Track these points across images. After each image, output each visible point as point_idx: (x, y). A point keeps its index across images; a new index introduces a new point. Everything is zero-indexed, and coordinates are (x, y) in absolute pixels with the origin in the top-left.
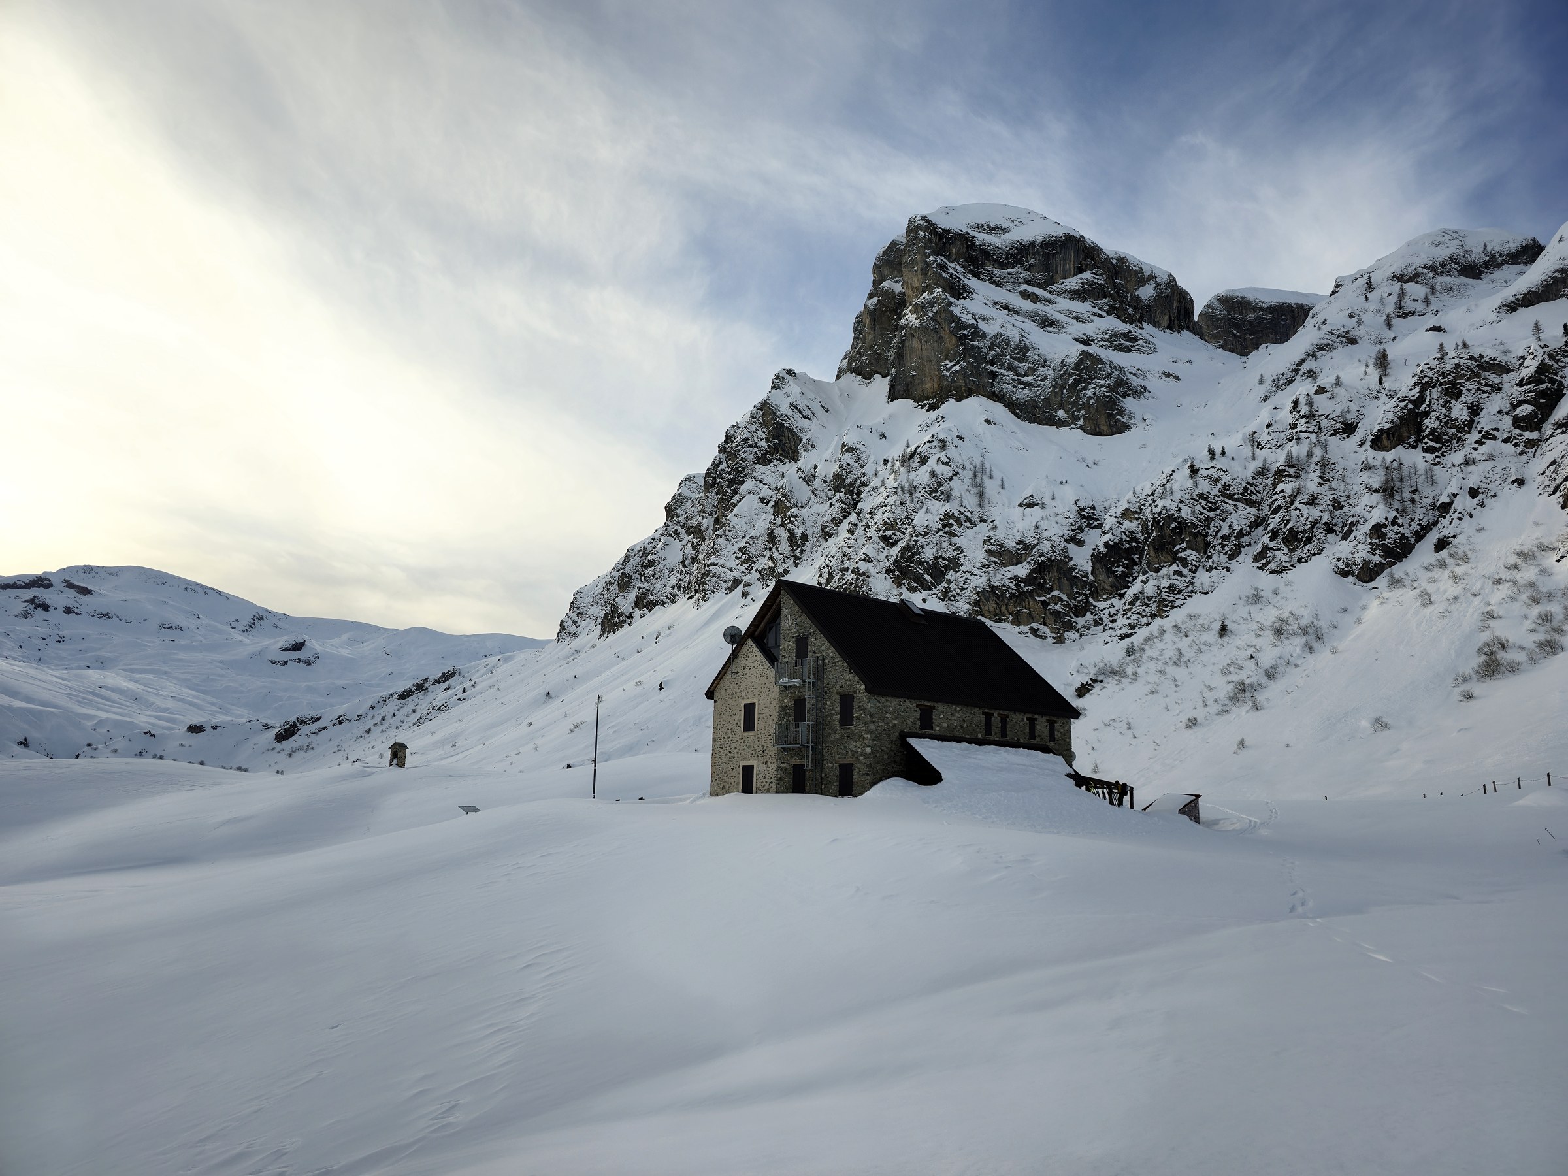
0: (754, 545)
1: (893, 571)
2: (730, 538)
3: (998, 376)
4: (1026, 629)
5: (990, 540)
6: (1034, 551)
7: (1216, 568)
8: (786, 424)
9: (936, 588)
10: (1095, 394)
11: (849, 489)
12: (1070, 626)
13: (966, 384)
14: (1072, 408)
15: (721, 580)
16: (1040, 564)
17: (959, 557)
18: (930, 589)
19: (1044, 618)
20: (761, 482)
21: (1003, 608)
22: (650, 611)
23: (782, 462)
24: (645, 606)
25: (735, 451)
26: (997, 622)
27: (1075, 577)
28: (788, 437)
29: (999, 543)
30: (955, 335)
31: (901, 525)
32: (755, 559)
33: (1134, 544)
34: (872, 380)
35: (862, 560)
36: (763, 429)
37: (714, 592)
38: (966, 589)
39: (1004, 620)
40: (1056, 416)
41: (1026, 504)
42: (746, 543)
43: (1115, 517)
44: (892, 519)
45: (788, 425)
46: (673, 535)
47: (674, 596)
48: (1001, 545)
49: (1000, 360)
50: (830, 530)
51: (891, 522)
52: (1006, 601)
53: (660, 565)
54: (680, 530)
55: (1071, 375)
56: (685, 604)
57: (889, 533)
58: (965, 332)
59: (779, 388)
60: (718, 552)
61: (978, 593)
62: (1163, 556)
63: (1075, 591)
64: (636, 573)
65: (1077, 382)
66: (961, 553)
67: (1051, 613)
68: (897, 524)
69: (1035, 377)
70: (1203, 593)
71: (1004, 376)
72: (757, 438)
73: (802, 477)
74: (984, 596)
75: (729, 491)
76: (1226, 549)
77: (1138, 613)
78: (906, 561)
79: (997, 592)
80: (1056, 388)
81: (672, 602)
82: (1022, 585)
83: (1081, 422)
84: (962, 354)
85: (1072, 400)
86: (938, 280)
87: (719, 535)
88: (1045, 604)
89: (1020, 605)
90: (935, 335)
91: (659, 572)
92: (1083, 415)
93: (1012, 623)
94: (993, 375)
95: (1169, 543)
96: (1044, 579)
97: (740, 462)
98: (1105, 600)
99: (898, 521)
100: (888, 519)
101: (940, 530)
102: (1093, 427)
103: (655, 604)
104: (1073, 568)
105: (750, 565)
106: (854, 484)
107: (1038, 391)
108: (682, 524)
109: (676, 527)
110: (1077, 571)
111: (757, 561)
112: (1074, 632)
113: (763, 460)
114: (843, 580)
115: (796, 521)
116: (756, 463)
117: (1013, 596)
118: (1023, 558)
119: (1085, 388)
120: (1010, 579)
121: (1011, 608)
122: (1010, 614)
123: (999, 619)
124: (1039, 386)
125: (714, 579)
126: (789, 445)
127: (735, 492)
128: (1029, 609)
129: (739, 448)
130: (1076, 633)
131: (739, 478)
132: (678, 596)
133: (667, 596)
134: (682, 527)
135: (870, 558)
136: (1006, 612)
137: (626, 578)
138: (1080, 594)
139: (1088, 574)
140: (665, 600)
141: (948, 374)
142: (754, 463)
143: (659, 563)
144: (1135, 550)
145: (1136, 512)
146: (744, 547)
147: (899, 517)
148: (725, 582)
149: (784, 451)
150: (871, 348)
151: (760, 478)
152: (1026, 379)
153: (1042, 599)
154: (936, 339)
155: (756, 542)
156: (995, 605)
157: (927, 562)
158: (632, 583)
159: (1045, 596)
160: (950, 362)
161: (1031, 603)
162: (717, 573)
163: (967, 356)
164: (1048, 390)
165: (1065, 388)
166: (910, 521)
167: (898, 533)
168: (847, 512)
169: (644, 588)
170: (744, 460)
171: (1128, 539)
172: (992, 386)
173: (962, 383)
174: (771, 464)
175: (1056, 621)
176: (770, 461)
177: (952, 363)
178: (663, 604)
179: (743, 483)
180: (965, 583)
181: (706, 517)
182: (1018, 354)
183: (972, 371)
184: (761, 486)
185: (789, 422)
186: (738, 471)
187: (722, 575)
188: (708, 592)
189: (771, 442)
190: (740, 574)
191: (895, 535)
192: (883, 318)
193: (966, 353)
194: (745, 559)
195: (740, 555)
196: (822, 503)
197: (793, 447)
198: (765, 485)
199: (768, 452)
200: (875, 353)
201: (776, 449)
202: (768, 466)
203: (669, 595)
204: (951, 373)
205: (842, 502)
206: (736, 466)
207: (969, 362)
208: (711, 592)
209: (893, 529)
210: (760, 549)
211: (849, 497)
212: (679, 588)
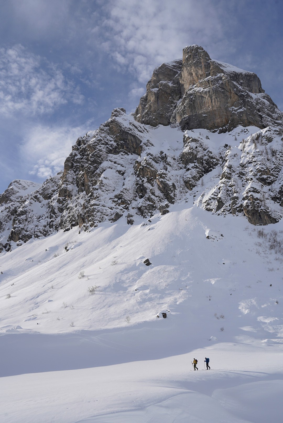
0: (127, 194)
1: (279, 199)
2: (105, 191)
3: (263, 117)
8: (130, 132)
11: (200, 161)
13: (248, 119)
15: (105, 215)
20: (115, 163)
22: (25, 242)
23: (126, 153)
24: (21, 239)
25: (94, 145)
28: (131, 140)
30: (237, 94)
31: (272, 172)
32: (129, 202)
34: (157, 127)
35: (252, 191)
36: (111, 136)
37: (100, 222)
42: (121, 192)
44: (265, 168)
45: (131, 133)
46: (34, 199)
47: (47, 232)
49: (262, 111)
50: (193, 183)
51: (265, 170)
53: (30, 214)
54: (39, 196)
56: (63, 235)
57: (265, 176)
58: (242, 93)
59: (118, 116)
60: (98, 197)
64: (4, 221)
68: (270, 171)
69: (282, 121)
71: (267, 118)
72: (107, 140)
73: (151, 158)
75: (92, 167)
81: (45, 235)
84: (242, 104)
86: (218, 70)
87: (95, 188)
90: (222, 95)
91: (30, 218)
94: (261, 117)
97: (98, 151)
99: (270, 170)
100: (262, 168)
103: (30, 237)
105: (126, 206)
106: (203, 158)
108: (40, 193)
109: (36, 194)
111: (131, 203)
113: (115, 151)
114: (236, 204)
115: (166, 177)
116: (108, 153)
125: (99, 214)
126: (131, 144)
127: (96, 168)
129: (96, 144)
131: (98, 160)
132: (50, 231)
133: (40, 232)
135: (257, 190)
140: (39, 234)
141: (236, 113)
142: (107, 153)
143: (29, 212)
146: (120, 195)
147: (270, 167)
148: (107, 215)
149: (128, 148)
150: (155, 112)
151: (114, 161)
152: (277, 121)
154: (223, 96)
155: (128, 192)
158: (2, 227)
160: (236, 107)
162: (101, 210)
166: (279, 170)
167: (272, 177)
168: (201, 174)
169: (20, 227)
170: (100, 150)
172: (262, 122)
173: (245, 118)
174: (120, 154)
176: (119, 153)
177: (237, 108)
178: (37, 236)
179: (101, 163)
181: (70, 184)
182: (271, 109)
183: (250, 113)
184: (116, 165)
185: (132, 131)
186: (98, 156)
187: (105, 211)
188: (96, 221)
189: (119, 142)
190: (119, 211)
191: (270, 178)
192: (163, 97)
193: (245, 103)
194: (121, 202)
195: (116, 199)
196: (176, 170)
197: (135, 145)
198: (119, 164)
199: (116, 148)
200: (159, 114)
201: (122, 146)
202: (118, 155)
203: (42, 231)
204: (238, 112)
205: (197, 167)
206: (96, 153)
207: (248, 108)
208: (98, 221)
209: (267, 174)
210: (131, 196)
211: (201, 165)
212: (51, 226)
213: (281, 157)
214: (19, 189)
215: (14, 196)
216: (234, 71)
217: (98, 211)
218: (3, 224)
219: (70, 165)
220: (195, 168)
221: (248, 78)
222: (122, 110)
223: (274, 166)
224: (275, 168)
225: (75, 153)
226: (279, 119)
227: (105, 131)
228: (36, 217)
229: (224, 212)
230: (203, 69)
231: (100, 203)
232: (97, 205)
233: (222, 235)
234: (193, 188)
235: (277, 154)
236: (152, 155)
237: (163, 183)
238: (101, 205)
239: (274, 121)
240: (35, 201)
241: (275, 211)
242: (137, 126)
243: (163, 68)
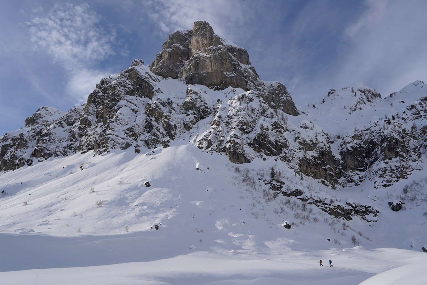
0: (137, 128)
1: (253, 145)
2: (119, 124)
3: (248, 83)
4: (320, 181)
5: (299, 138)
6: (317, 146)
7: (417, 160)
8: (145, 80)
9: (278, 155)
10: (287, 99)
11: (198, 109)
12: (337, 182)
13: (237, 82)
14: (278, 102)
15: (117, 143)
16: (322, 152)
17: (286, 143)
18: (276, 156)
19: (326, 177)
20: (130, 102)
21: (309, 169)
22: (46, 159)
23: (140, 96)
24: (42, 156)
25: (115, 86)
26: (307, 176)
27: (335, 160)
28: (146, 86)
29: (303, 140)
30: (231, 63)
31: (251, 124)
32: (138, 135)
33: (362, 149)
34: (167, 78)
35: (234, 137)
36: (129, 81)
37: (113, 148)
38: (294, 158)
39: (309, 175)
40: (271, 104)
41: (304, 127)
42: (133, 126)
43: (350, 137)
44: (246, 121)
45: (146, 81)
46: (58, 124)
47: (66, 152)
48: (304, 141)
49: (248, 78)
50: (190, 125)
51: (245, 122)
52: (311, 166)
53: (53, 136)
54: (63, 122)
55: (276, 90)
56: (79, 156)
57: (245, 127)
58: (235, 63)
59: (137, 66)
60: (113, 129)
61: (300, 160)
62: (391, 153)
63: (335, 166)
64: (29, 140)
65: (279, 93)
66: (287, 141)
67: (329, 175)
69: (261, 88)
70: (418, 170)
71: (251, 84)
72: (126, 84)
73: (160, 103)
74: (303, 162)
75: (111, 103)
76: (416, 154)
77: (390, 176)
78: (262, 140)
79: (308, 161)
80: (270, 94)
81: (64, 155)
82: (317, 160)
83: (282, 108)
84: (234, 71)
85: (278, 99)
86: (219, 43)
87: (112, 121)
88: (326, 170)
89: (316, 169)
90: (220, 61)
91: (53, 139)
92: (283, 106)
93: (313, 177)
94: (246, 82)
95: (394, 148)
96: (324, 159)
97: (118, 92)
98: (351, 172)
99: (249, 122)
101: (273, 129)
102: (287, 111)
103: (50, 155)
104: (334, 156)
105: (135, 138)
106: (200, 108)
107: (263, 93)
108: (64, 119)
109: (60, 120)
110: (335, 158)
111: (139, 136)
112: (338, 185)
113: (131, 93)
114: (221, 146)
115: (170, 118)
116: (126, 94)
117: (314, 164)
118: (313, 149)
119: (281, 96)
120: (311, 156)
121: (312, 170)
122: (312, 173)
123: (308, 174)
124: (263, 91)
125: (112, 142)
126: (145, 90)
127: (114, 105)
128: (319, 171)
129: (116, 85)
130: (340, 185)
131: (117, 99)
132: (69, 152)
133: (61, 152)
134: (64, 121)
135: (238, 137)
136: (310, 172)
137: (24, 141)
138: (337, 168)
139: (339, 160)
140: (59, 153)
141: (229, 76)
142: (125, 94)
143: (53, 135)
144: (363, 151)
145: (359, 136)
146: (131, 128)
147: (249, 121)
148: (119, 144)
149: (142, 92)
150: (167, 67)
151: (130, 101)
152: (257, 87)
153: (325, 168)
155: (138, 127)
156: (306, 168)
157: (273, 143)
158: (27, 145)
159: (325, 167)
160: (229, 72)
161: (320, 169)
162: (114, 139)
163: (237, 72)
164: (267, 94)
165: (273, 94)
166: (255, 123)
167: (250, 128)
168: (198, 119)
169: (42, 146)
170: (120, 91)
171: (359, 147)
172: (247, 86)
173: (235, 81)
174: (135, 96)
175: (331, 179)
176: (134, 95)
178: (57, 156)
179: (119, 101)
180: (293, 155)
181: (91, 115)
182: (254, 77)
183: (239, 78)
184: (131, 104)
185: (147, 79)
186: (117, 96)
187: (117, 140)
188: (109, 148)
189: (135, 86)
190: (130, 141)
191: (248, 128)
192: (175, 56)
193: (236, 70)
194: (132, 134)
195: (128, 132)
196: (179, 114)
197: (148, 90)
198: (133, 104)
199: (132, 91)
200: (170, 69)
201: (138, 90)
202: (133, 97)
203: (62, 151)
204: (230, 76)
205: (195, 114)
206: (115, 93)
207: (238, 74)
208: (111, 148)
209: (247, 126)
210: (141, 131)
211: (198, 113)
212: (70, 148)
213: (258, 114)
214: (46, 114)
215: (41, 120)
216: (230, 45)
217: (112, 140)
218: (28, 142)
219: (93, 99)
220: (193, 114)
221: (240, 52)
222: (141, 61)
223: (252, 120)
224: (252, 121)
225: (98, 90)
226: (259, 86)
227: (125, 76)
228: (58, 139)
229: (211, 150)
230: (208, 40)
231: (114, 133)
232: (112, 135)
233: (208, 168)
234: (190, 130)
235: (255, 111)
236: (160, 100)
237: (168, 124)
238: (115, 135)
239: (255, 87)
240: (59, 126)
241: (249, 154)
242: (151, 76)
243: (177, 34)
